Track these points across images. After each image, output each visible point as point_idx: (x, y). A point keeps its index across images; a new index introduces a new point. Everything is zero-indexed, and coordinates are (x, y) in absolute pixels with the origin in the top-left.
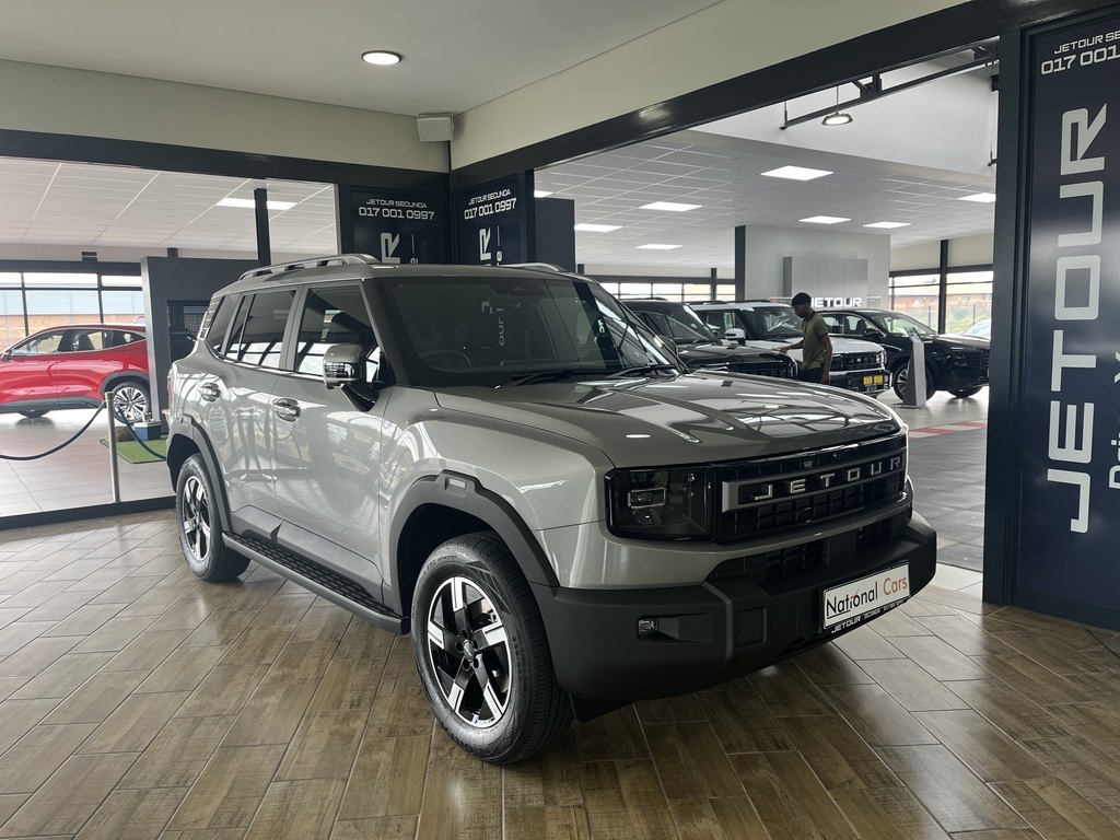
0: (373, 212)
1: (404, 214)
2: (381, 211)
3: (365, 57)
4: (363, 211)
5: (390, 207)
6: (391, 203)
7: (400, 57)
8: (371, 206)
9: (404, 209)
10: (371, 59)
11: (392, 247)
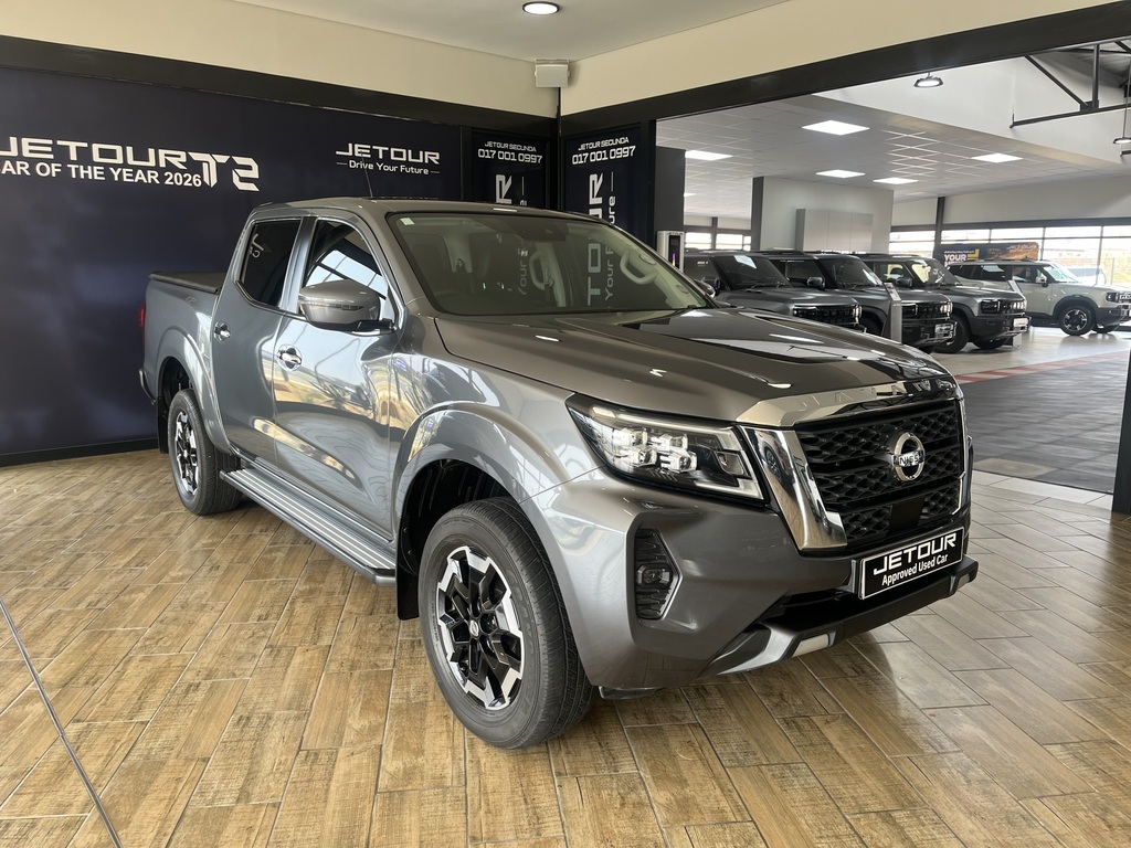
0: (491, 154)
1: (516, 157)
2: (496, 154)
3: (527, 8)
4: (483, 154)
5: (505, 150)
6: (506, 145)
7: (559, 8)
8: (489, 148)
9: (517, 152)
10: (532, 9)
11: (506, 188)
